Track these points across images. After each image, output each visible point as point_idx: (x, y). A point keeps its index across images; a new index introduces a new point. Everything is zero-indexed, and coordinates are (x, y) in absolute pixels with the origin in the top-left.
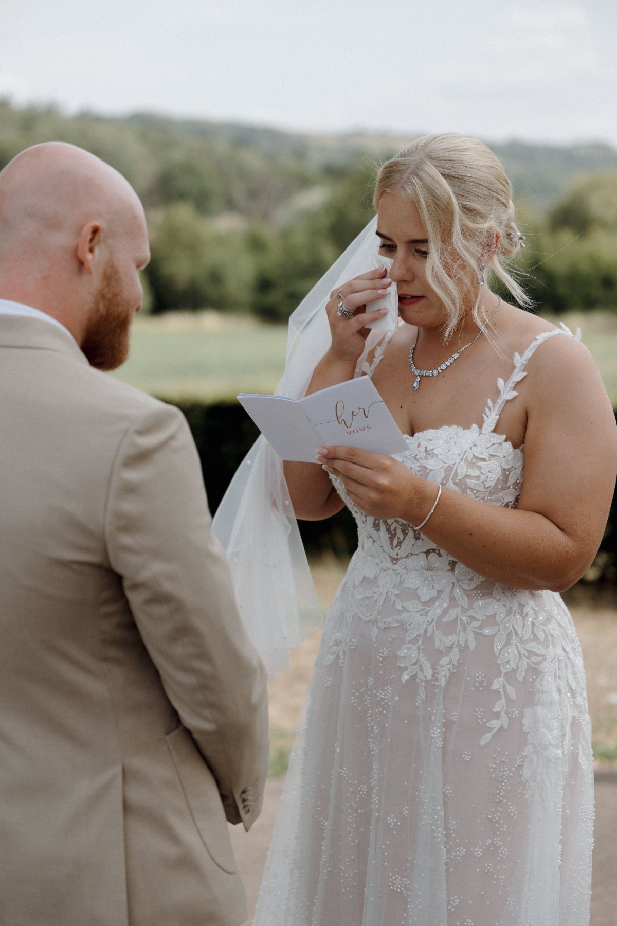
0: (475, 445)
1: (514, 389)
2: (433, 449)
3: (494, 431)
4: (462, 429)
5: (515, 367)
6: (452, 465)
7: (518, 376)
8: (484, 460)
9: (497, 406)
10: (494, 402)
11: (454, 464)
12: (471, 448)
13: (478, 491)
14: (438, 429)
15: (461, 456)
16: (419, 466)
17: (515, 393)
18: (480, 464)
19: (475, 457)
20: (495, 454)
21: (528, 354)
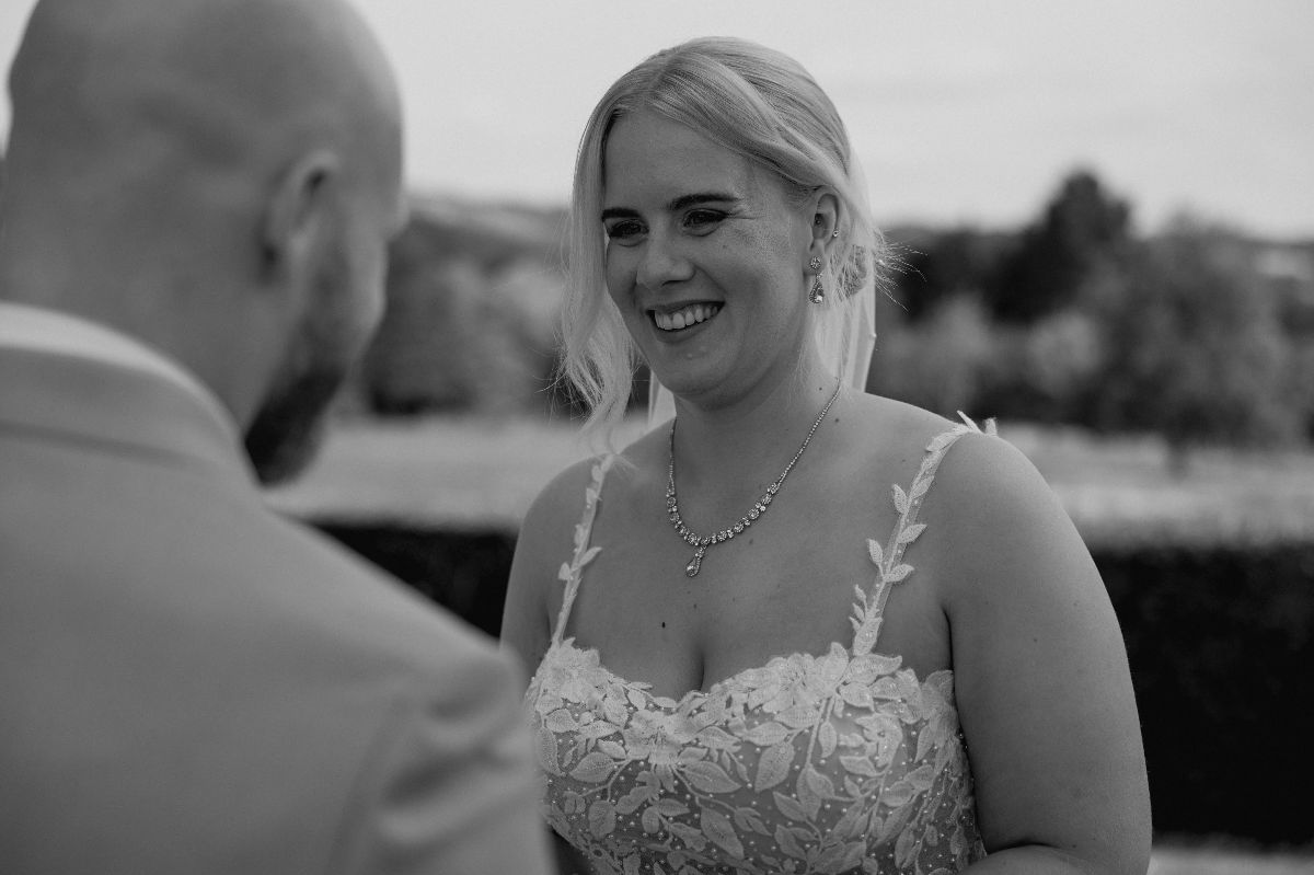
0: (845, 684)
1: (903, 559)
2: (761, 705)
3: (875, 650)
4: (812, 657)
5: (898, 515)
6: (807, 731)
7: (909, 532)
8: (866, 711)
9: (876, 598)
10: (869, 590)
11: (811, 728)
12: (838, 691)
13: (865, 777)
14: (763, 665)
15: (822, 710)
16: (735, 744)
17: (908, 568)
18: (862, 720)
19: (848, 707)
20: (884, 697)
21: (921, 486)
